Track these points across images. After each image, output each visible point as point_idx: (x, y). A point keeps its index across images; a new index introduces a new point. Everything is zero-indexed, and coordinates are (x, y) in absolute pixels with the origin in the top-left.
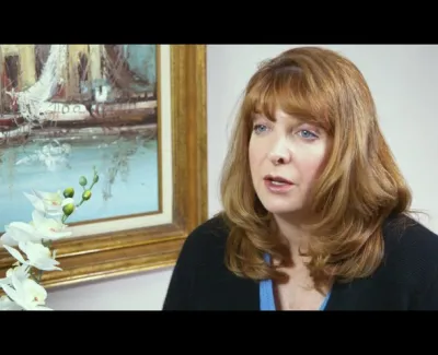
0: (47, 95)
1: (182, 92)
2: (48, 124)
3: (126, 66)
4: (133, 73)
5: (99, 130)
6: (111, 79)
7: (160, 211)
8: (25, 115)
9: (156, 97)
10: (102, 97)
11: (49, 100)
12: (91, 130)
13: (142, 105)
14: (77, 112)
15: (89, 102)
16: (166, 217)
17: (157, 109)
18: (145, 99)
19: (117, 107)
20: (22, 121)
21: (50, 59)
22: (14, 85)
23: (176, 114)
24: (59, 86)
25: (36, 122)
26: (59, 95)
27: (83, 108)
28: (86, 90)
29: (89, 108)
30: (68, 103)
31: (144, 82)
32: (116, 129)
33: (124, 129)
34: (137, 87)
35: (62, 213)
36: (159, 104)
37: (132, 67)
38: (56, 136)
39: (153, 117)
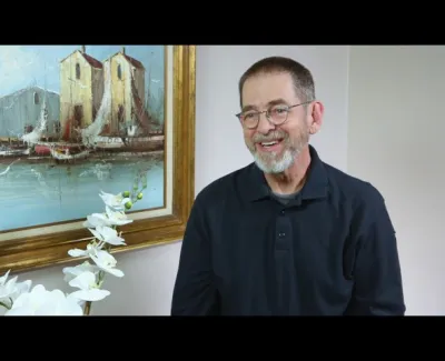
0: (99, 131)
1: (180, 130)
2: (99, 150)
3: (146, 113)
4: (150, 118)
5: (130, 154)
6: (137, 122)
7: (165, 206)
8: (86, 144)
9: (164, 133)
10: (131, 133)
11: (100, 135)
12: (124, 154)
13: (156, 138)
14: (116, 142)
15: (124, 136)
16: (168, 211)
17: (164, 141)
18: (158, 134)
19: (140, 140)
20: (83, 148)
21: (101, 108)
22: (79, 124)
23: (176, 144)
24: (106, 126)
25: (92, 148)
26: (106, 131)
27: (120, 140)
28: (122, 128)
29: (124, 140)
30: (111, 136)
31: (156, 123)
32: (140, 154)
33: (144, 153)
34: (153, 127)
35: (124, 207)
36: (165, 138)
37: (150, 114)
38: (104, 157)
39: (162, 146)
